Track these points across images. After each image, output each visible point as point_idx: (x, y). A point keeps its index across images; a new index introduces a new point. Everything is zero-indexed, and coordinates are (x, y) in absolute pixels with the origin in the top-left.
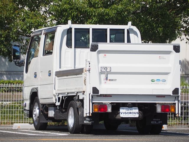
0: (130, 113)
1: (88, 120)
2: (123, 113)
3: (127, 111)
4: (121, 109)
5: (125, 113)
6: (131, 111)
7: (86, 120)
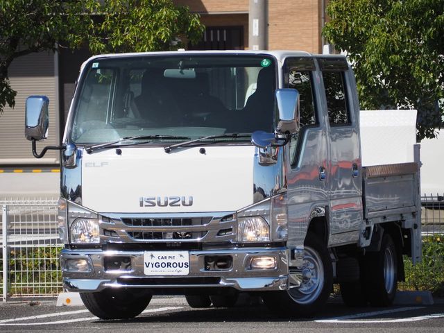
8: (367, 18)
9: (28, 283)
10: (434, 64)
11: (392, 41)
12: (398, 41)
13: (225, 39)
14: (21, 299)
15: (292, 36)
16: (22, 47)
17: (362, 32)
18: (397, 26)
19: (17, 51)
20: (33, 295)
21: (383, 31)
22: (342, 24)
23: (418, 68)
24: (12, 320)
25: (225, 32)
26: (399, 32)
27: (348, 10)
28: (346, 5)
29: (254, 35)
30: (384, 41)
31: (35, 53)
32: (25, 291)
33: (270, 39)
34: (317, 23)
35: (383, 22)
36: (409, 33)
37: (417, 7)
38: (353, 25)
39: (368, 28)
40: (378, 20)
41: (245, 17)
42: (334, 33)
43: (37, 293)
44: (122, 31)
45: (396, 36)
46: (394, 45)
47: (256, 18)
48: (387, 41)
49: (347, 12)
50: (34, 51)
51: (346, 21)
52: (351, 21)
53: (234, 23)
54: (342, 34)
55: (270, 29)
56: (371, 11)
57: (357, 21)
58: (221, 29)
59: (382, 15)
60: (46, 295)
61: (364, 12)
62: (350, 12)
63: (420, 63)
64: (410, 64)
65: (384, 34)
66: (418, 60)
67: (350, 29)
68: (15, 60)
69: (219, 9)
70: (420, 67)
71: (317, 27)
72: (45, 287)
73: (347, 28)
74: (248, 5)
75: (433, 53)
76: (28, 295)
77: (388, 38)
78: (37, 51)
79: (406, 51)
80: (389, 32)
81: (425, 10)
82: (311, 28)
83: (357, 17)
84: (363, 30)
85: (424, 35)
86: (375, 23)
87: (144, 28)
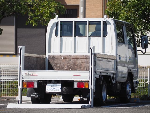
0: (54, 88)
1: (34, 94)
2: (48, 89)
3: (52, 87)
4: (48, 85)
5: (51, 89)
6: (55, 87)
7: (33, 94)
8: (120, 7)
9: (6, 93)
10: (141, 23)
11: (128, 15)
12: (130, 15)
13: (71, 13)
14: (4, 98)
15: (94, 13)
16: (6, 14)
17: (118, 12)
18: (129, 10)
19: (4, 16)
20: (8, 97)
21: (125, 12)
22: (111, 9)
23: (136, 24)
24: (2, 105)
25: (71, 11)
26: (130, 12)
27: (113, 5)
28: (113, 3)
29: (81, 12)
30: (125, 15)
31: (10, 17)
32: (5, 95)
33: (86, 13)
34: (102, 8)
35: (125, 9)
36: (133, 13)
37: (136, 4)
38: (115, 10)
39: (120, 11)
40: (123, 8)
41: (78, 6)
42: (109, 12)
43: (10, 96)
44: (39, 10)
45: (129, 14)
46: (128, 16)
47: (82, 6)
48: (126, 15)
49: (113, 6)
50: (9, 16)
51: (113, 8)
52: (115, 8)
53: (74, 8)
54: (111, 13)
55: (86, 10)
56: (121, 5)
57: (116, 8)
58: (70, 10)
59: (125, 6)
60: (12, 97)
61: (119, 6)
62: (114, 5)
63: (137, 23)
64: (133, 23)
65: (125, 13)
66: (136, 22)
67: (114, 11)
68: (3, 19)
69: (69, 3)
70: (137, 24)
71: (102, 10)
72: (12, 94)
73: (113, 11)
74: (79, 2)
75: (141, 20)
76: (7, 97)
77: (127, 14)
78: (10, 16)
79: (132, 19)
80: (127, 12)
81: (139, 5)
82: (100, 10)
83: (116, 7)
84: (118, 11)
85: (138, 13)
86: (122, 9)
87: (46, 9)
